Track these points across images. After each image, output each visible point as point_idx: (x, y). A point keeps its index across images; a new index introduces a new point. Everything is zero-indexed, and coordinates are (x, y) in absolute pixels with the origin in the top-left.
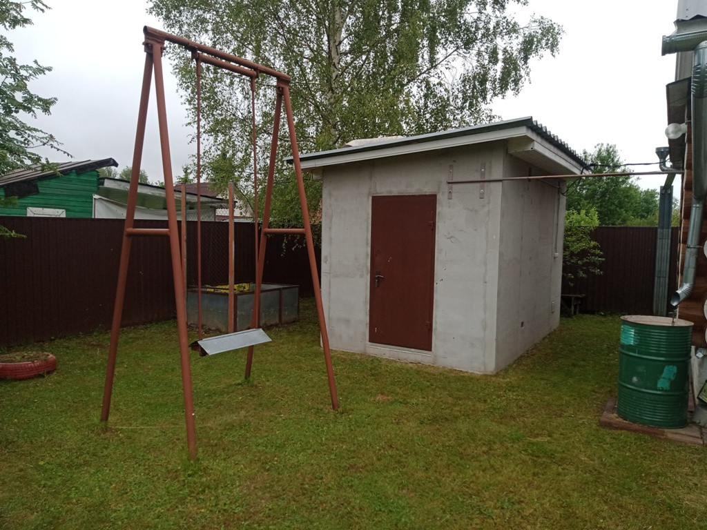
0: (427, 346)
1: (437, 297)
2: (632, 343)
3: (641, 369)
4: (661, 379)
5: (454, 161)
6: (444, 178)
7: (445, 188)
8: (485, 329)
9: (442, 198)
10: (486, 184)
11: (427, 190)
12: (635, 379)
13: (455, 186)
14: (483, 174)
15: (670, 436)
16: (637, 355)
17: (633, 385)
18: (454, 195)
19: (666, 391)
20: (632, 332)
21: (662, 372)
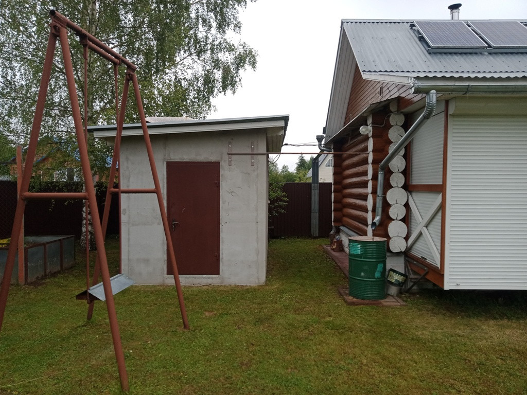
0: (216, 271)
1: (223, 235)
2: (359, 252)
3: (366, 268)
4: (377, 272)
5: (232, 139)
6: (225, 151)
7: (226, 157)
8: (258, 254)
9: (224, 165)
10: (255, 156)
11: (213, 158)
12: (362, 274)
13: (233, 157)
14: (253, 149)
15: (385, 304)
16: (363, 259)
17: (362, 277)
18: (233, 163)
19: (379, 278)
20: (359, 246)
21: (376, 268)
